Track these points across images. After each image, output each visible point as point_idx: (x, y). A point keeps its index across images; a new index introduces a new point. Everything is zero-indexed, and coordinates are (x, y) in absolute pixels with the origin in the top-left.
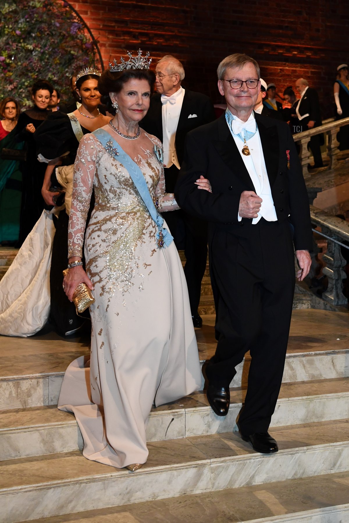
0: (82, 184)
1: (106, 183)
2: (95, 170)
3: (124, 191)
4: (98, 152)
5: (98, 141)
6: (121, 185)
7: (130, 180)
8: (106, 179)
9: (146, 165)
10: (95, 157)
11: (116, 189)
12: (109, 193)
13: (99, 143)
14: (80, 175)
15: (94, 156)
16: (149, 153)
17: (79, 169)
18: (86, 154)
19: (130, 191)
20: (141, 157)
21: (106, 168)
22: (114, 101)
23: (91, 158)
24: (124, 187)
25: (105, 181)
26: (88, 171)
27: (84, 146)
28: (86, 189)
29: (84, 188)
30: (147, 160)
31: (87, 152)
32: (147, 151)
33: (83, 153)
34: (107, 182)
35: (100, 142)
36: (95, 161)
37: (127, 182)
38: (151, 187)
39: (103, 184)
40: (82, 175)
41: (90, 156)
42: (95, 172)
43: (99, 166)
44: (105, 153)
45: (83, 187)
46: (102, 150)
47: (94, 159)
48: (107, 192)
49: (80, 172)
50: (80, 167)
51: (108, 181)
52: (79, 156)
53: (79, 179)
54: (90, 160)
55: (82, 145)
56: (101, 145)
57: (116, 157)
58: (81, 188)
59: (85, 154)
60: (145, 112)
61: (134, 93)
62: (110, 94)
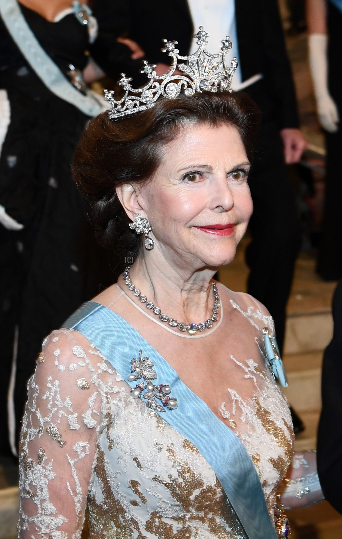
0: (51, 507)
1: (134, 503)
2: (96, 456)
3: (194, 524)
4: (105, 400)
5: (100, 360)
6: (188, 511)
7: (219, 490)
8: (137, 492)
9: (258, 423)
10: (93, 415)
11: (169, 522)
12: (145, 533)
13: (104, 366)
14: (46, 476)
15: (89, 412)
16: (256, 369)
17: (40, 458)
18: (64, 408)
19: (212, 520)
20: (240, 399)
21: (135, 459)
22: (136, 211)
23: (81, 420)
24: (195, 513)
25: (133, 499)
26: (72, 462)
27: (57, 383)
28: (66, 520)
29: (60, 519)
30: (258, 403)
31: (68, 401)
32: (248, 366)
33: (54, 405)
34: (138, 500)
35: (107, 362)
36: (94, 429)
37: (209, 499)
38: (272, 493)
39: (125, 503)
40: (52, 476)
41: (76, 415)
42: (95, 462)
43: (110, 447)
44: (127, 404)
45: (56, 516)
46: (116, 389)
47: (91, 422)
48: (138, 529)
49: (44, 468)
50: (43, 451)
51: (144, 500)
52: (39, 415)
53: (42, 490)
54: (77, 427)
55: (50, 378)
56: (110, 371)
57: (167, 415)
58: (47, 520)
59: (60, 408)
60: (241, 230)
61: (200, 174)
62: (118, 190)
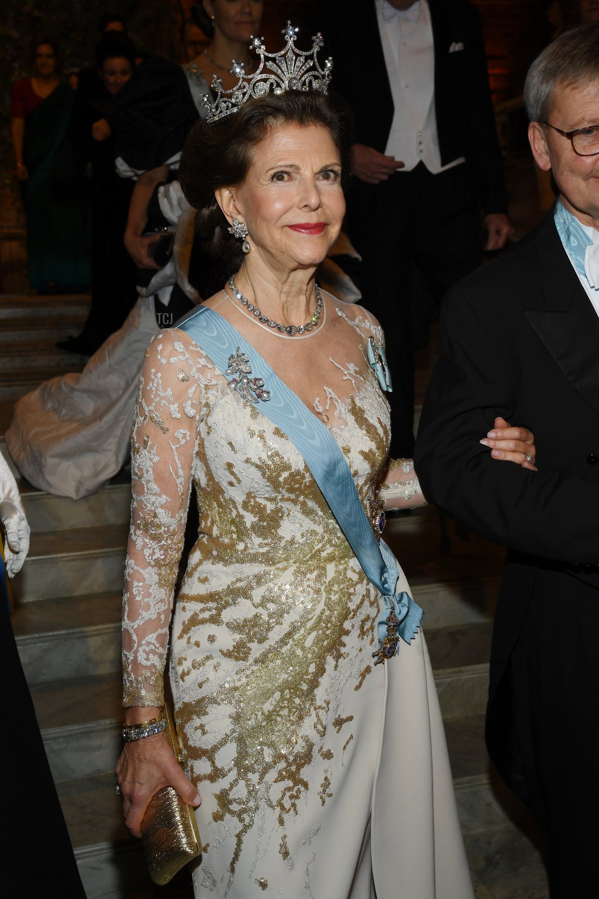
0: (155, 487)
1: (231, 484)
2: (197, 442)
3: (286, 505)
4: (204, 391)
5: (201, 356)
6: (279, 492)
7: (307, 475)
8: (232, 473)
9: (351, 419)
10: (192, 405)
11: (263, 502)
12: (242, 512)
13: (203, 361)
14: (151, 460)
15: (189, 402)
16: (356, 372)
17: (145, 443)
18: (165, 398)
19: (304, 504)
20: (333, 395)
21: (230, 444)
22: (234, 215)
23: (182, 409)
24: (287, 495)
25: (229, 480)
26: (174, 448)
27: (159, 375)
28: (169, 500)
29: (164, 499)
30: (353, 402)
31: (169, 392)
32: (348, 369)
33: (157, 395)
34: (234, 481)
35: (206, 357)
36: (193, 417)
37: (297, 482)
38: (365, 484)
39: (224, 485)
40: (156, 459)
41: (176, 405)
42: (196, 449)
43: (208, 433)
44: (224, 394)
45: (160, 495)
46: (214, 382)
47: (191, 412)
48: (236, 508)
49: (149, 452)
50: (148, 437)
51: (239, 481)
52: (144, 404)
53: (147, 471)
54: (179, 416)
55: (153, 370)
56: (209, 366)
57: (261, 406)
58: (153, 498)
59: (162, 398)
60: (334, 230)
61: (288, 173)
62: (217, 194)
